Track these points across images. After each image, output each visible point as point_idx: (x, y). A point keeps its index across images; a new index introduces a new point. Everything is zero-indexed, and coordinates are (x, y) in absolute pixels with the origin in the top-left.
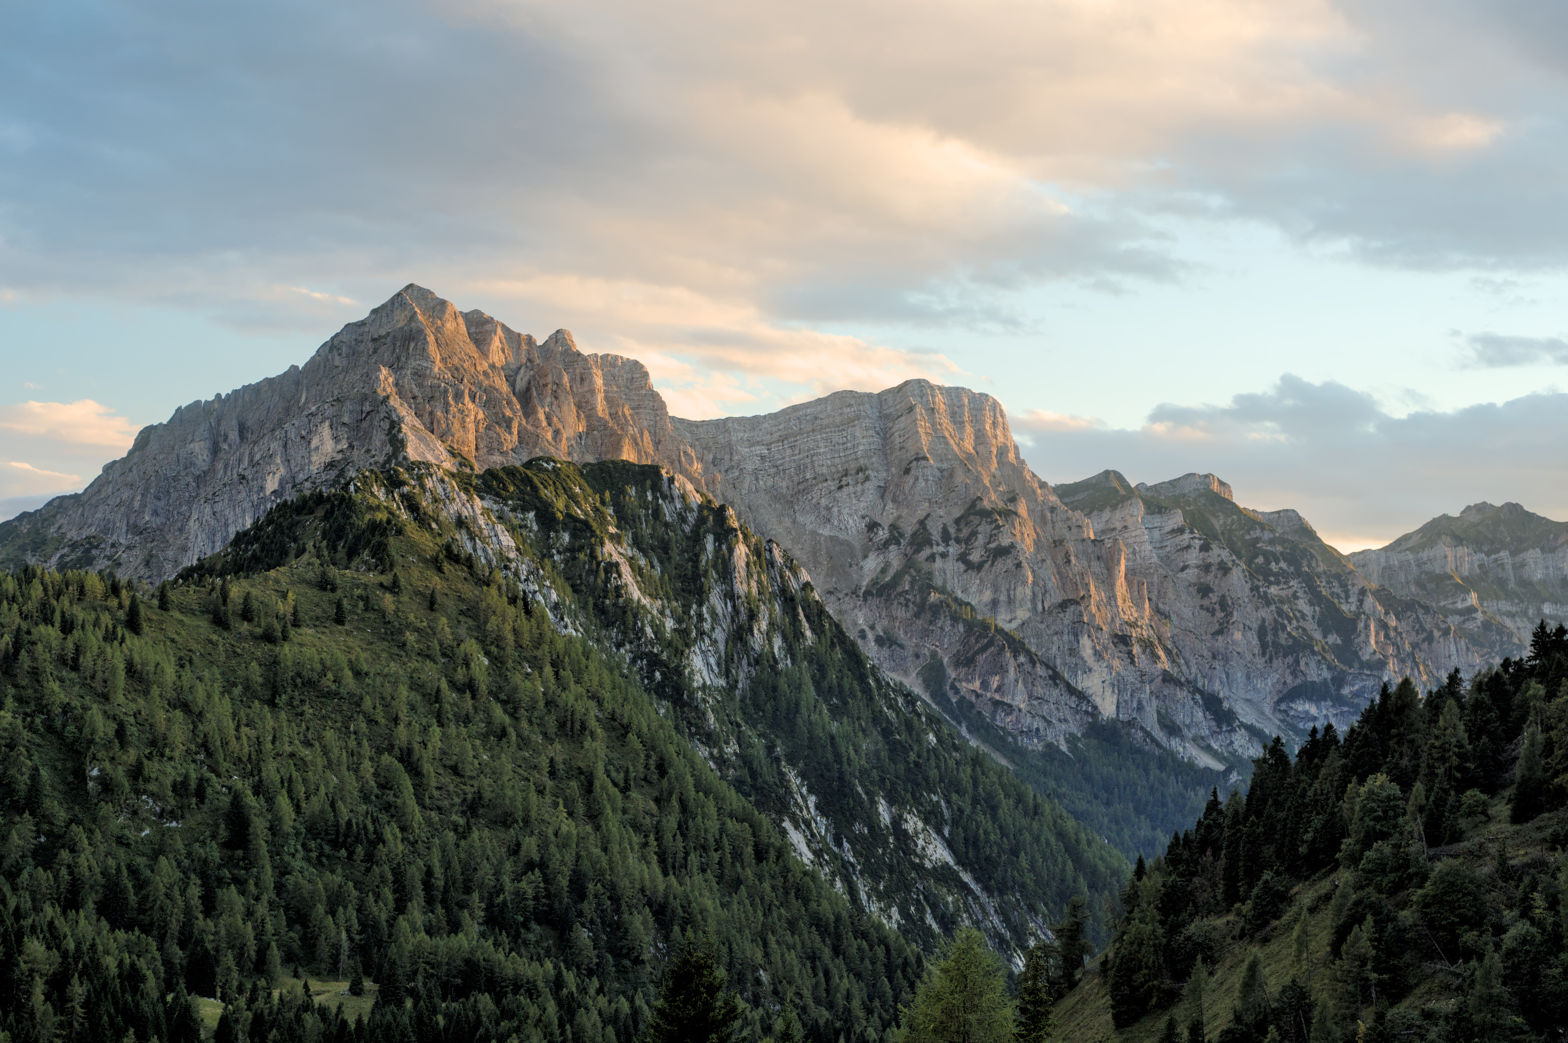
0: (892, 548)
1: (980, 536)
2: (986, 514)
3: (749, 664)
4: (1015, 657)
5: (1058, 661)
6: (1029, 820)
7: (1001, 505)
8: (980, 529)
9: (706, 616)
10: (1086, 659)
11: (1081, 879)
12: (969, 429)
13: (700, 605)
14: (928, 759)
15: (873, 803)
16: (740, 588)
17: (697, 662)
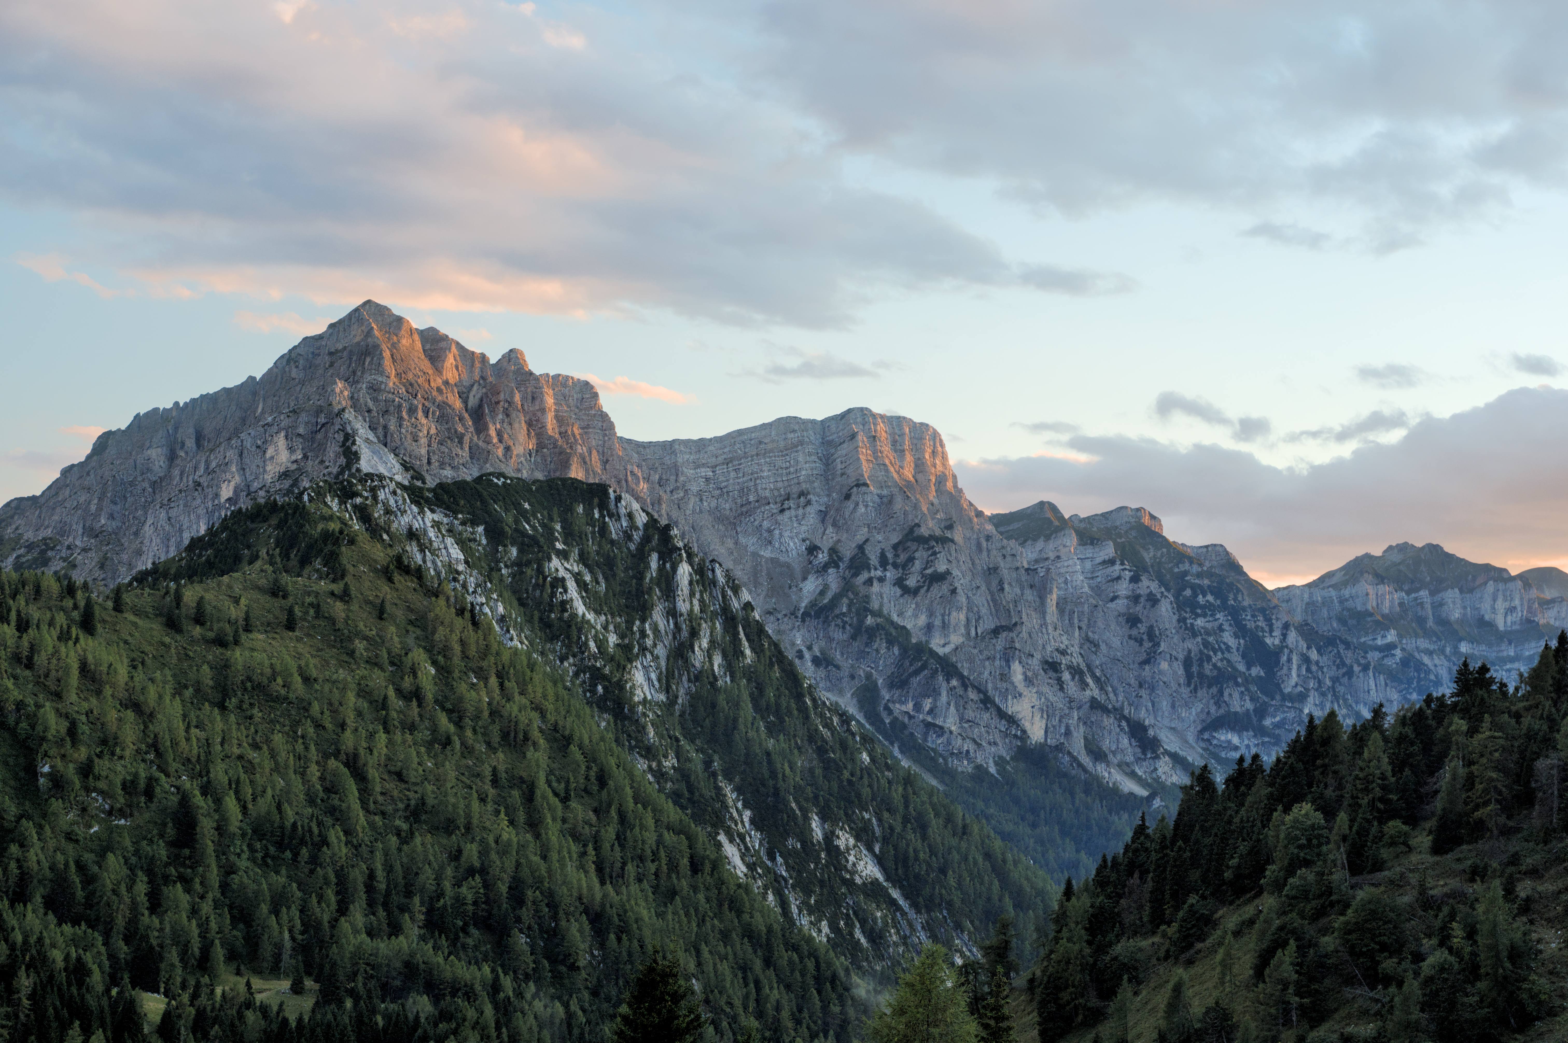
0: (831, 571)
1: (917, 562)
2: (923, 541)
3: (689, 680)
4: (948, 681)
5: (990, 686)
6: (957, 839)
7: (938, 532)
8: (917, 555)
9: (649, 632)
10: (1017, 684)
11: (1007, 899)
12: (909, 457)
13: (643, 620)
14: (861, 778)
15: (807, 819)
16: (683, 606)
17: (639, 677)
